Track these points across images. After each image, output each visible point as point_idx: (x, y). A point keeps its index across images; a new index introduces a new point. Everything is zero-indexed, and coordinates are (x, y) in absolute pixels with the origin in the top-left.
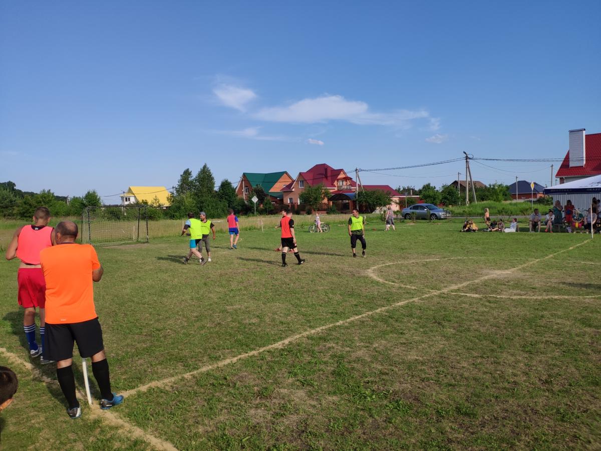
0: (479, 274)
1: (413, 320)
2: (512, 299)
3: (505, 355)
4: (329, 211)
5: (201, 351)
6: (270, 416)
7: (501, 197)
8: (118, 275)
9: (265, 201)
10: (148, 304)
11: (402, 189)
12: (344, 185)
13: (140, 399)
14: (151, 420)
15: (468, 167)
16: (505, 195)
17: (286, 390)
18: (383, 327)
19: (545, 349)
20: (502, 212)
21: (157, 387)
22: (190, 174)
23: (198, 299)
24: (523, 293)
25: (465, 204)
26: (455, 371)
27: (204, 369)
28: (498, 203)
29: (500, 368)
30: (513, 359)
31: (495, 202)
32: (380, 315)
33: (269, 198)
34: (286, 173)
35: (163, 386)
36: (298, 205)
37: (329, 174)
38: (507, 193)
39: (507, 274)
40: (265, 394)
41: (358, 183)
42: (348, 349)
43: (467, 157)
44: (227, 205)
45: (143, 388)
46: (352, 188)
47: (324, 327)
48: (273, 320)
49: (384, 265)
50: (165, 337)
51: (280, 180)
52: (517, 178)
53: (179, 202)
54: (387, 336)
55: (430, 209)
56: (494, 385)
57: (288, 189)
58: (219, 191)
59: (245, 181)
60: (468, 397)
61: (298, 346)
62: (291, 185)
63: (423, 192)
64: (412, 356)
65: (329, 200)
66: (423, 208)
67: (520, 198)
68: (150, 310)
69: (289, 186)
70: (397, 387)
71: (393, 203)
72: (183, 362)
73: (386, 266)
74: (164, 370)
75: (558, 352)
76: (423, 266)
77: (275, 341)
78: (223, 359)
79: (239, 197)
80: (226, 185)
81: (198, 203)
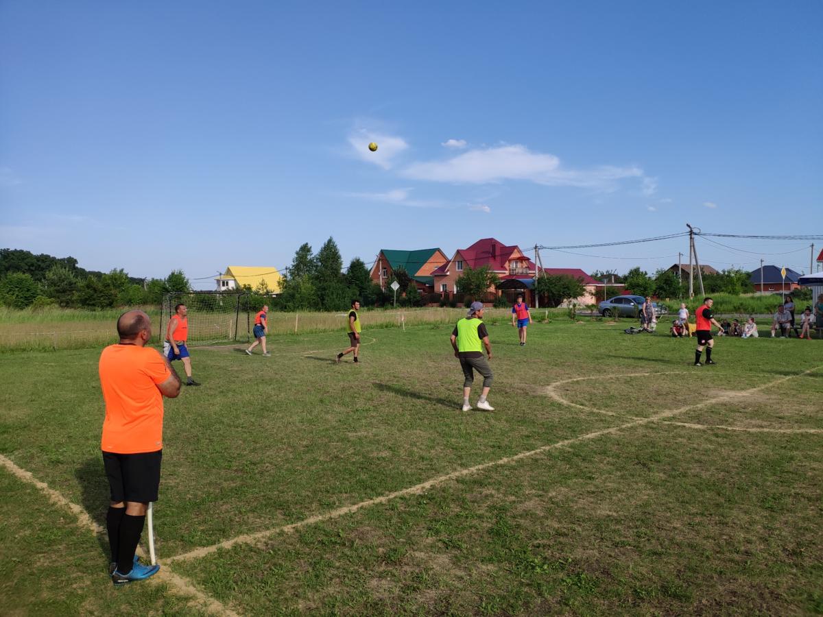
0: (703, 396)
1: (608, 459)
2: (749, 432)
3: (735, 512)
4: (497, 303)
5: (309, 494)
6: (397, 589)
7: (738, 287)
8: (205, 387)
9: (409, 288)
10: (242, 427)
11: (599, 275)
12: (519, 268)
13: (222, 560)
14: (234, 589)
15: (692, 246)
16: (744, 284)
17: (423, 554)
18: (565, 467)
19: (793, 504)
20: (739, 308)
21: (246, 543)
22: (309, 250)
23: (311, 422)
24: (766, 423)
25: (688, 297)
26: (663, 533)
27: (312, 520)
28: (734, 296)
29: (727, 530)
30: (746, 518)
31: (730, 295)
32: (562, 451)
34: (438, 250)
35: (254, 542)
36: (454, 294)
37: (498, 252)
38: (748, 282)
39: (744, 396)
40: (392, 558)
41: (538, 264)
42: (513, 498)
43: (691, 231)
44: (358, 293)
45: (227, 544)
46: (530, 272)
47: (480, 467)
48: (411, 454)
49: (570, 380)
50: (261, 473)
51: (431, 260)
52: (762, 261)
53: (293, 288)
54: (569, 482)
55: (638, 303)
56: (718, 555)
57: (441, 272)
58: (348, 274)
59: (382, 260)
60: (679, 571)
61: (443, 491)
62: (445, 266)
63: (629, 280)
64: (604, 510)
65: (497, 288)
66: (628, 301)
67: (766, 289)
68: (245, 435)
69: (443, 269)
70: (578, 554)
71: (587, 294)
72: (283, 509)
73: (573, 383)
74: (257, 520)
75: (812, 510)
76: (625, 383)
77: (411, 484)
78: (338, 506)
79: (375, 282)
80: (357, 266)
81: (319, 289)
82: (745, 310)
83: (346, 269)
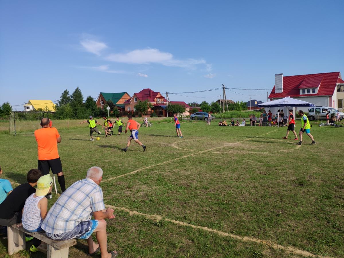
0: (222, 144)
4: (152, 115)
7: (241, 108)
9: (114, 109)
11: (191, 104)
12: (160, 101)
15: (224, 93)
16: (243, 107)
20: (240, 116)
22: (68, 93)
25: (223, 112)
28: (239, 111)
31: (238, 111)
33: (116, 107)
34: (126, 93)
36: (134, 112)
37: (151, 94)
38: (245, 106)
41: (168, 100)
43: (224, 87)
44: (91, 111)
46: (165, 103)
49: (180, 142)
51: (123, 97)
52: (250, 98)
53: (62, 110)
55: (204, 115)
58: (86, 103)
59: (101, 97)
61: (142, 172)
63: (202, 106)
65: (152, 109)
66: (201, 114)
67: (252, 109)
69: (128, 101)
70: (181, 182)
71: (186, 112)
77: (131, 171)
79: (98, 106)
80: (90, 99)
81: (74, 110)
82: (242, 116)
83: (85, 101)
